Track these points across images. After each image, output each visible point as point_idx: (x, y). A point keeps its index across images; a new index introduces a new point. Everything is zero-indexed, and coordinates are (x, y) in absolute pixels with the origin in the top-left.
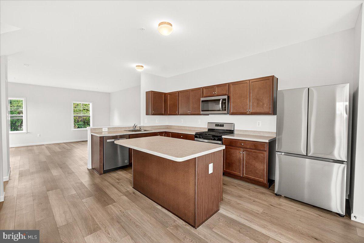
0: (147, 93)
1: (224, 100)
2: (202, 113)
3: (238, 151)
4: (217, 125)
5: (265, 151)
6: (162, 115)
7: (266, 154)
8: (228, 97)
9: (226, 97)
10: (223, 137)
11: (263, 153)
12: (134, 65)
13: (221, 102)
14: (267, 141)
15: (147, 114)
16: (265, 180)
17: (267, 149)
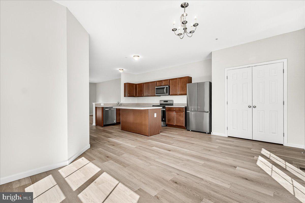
0: (125, 84)
1: (167, 88)
2: (156, 95)
3: (172, 113)
4: (165, 101)
5: (184, 111)
6: (134, 96)
7: (184, 113)
8: (169, 87)
9: (168, 86)
10: (166, 106)
11: (183, 113)
12: (118, 69)
13: (165, 89)
14: (184, 107)
15: (125, 96)
16: (184, 125)
17: (184, 110)
